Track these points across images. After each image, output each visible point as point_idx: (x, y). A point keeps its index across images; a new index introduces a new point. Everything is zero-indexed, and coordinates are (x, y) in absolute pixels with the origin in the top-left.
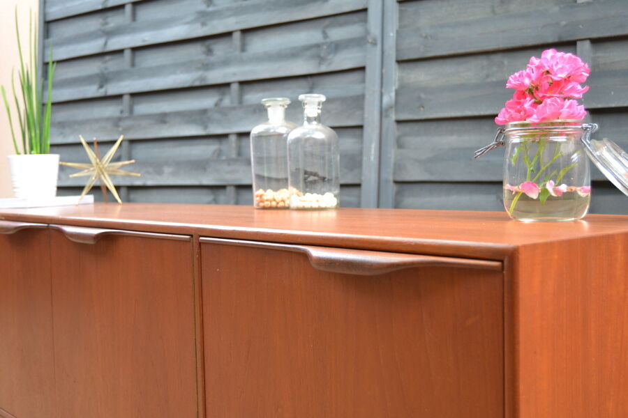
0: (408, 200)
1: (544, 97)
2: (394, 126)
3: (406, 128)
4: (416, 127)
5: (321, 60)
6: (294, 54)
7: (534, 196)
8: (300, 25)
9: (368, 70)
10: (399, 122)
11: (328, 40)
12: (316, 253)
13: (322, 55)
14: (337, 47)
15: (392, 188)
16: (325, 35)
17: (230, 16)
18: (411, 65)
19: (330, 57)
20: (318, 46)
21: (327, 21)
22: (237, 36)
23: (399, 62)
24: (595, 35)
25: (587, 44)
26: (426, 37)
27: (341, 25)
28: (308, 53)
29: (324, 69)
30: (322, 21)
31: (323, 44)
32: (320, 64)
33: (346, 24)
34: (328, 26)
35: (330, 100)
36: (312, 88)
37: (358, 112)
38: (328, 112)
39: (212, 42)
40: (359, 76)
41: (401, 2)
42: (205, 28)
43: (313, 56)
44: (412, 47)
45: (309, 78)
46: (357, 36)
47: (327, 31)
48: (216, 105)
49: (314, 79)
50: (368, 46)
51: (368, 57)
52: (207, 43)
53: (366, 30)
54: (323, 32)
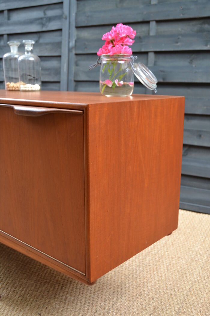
0: (80, 88)
1: (116, 44)
2: (74, 56)
3: (80, 57)
4: (83, 57)
5: (43, 25)
6: (31, 22)
7: (110, 86)
8: (36, 8)
9: (63, 30)
10: (76, 54)
11: (46, 16)
12: (17, 108)
13: (44, 23)
14: (50, 19)
15: (73, 84)
16: (45, 14)
17: (2, 3)
18: (82, 29)
19: (47, 24)
20: (41, 19)
21: (45, 7)
22: (6, 12)
23: (77, 27)
24: (158, 19)
25: (154, 23)
26: (88, 17)
27: (52, 9)
28: (38, 22)
29: (44, 29)
30: (43, 7)
31: (44, 18)
32: (43, 27)
33: (54, 9)
34: (46, 10)
35: (47, 44)
36: (39, 38)
37: (59, 50)
38: (46, 49)
40: (60, 33)
41: (77, 0)
43: (39, 24)
44: (82, 21)
45: (38, 34)
46: (58, 15)
47: (46, 12)
49: (40, 34)
50: (63, 19)
51: (63, 24)
53: (63, 12)
54: (44, 12)
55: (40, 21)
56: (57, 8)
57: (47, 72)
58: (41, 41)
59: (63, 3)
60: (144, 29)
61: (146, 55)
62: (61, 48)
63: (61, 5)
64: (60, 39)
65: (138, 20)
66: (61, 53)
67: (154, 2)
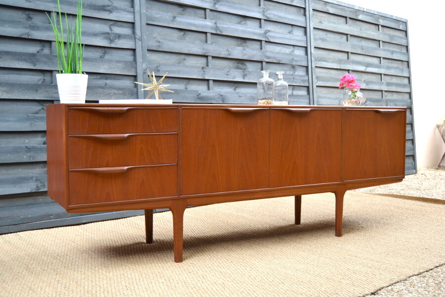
8: (98, 20)
11: (112, 32)
13: (111, 39)
14: (119, 36)
17: (50, 2)
19: (116, 40)
20: (108, 33)
21: (111, 23)
24: (213, 55)
25: (211, 57)
28: (103, 36)
29: (113, 45)
30: (109, 22)
31: (111, 33)
32: (111, 43)
33: (122, 26)
34: (111, 25)
35: (118, 62)
36: (105, 53)
37: (133, 69)
38: (117, 67)
39: (31, 13)
40: (131, 53)
41: (147, 24)
42: (29, 3)
43: (106, 38)
44: (153, 45)
45: (103, 49)
46: (128, 34)
47: (112, 27)
48: (38, 52)
49: (106, 49)
50: (137, 40)
51: (137, 45)
52: (27, 13)
53: (134, 33)
54: (110, 27)
55: (107, 35)
56: (126, 27)
57: (121, 92)
58: (107, 57)
59: (133, 24)
60: (203, 61)
61: (206, 82)
62: (136, 68)
63: (130, 25)
64: (131, 58)
65: (200, 54)
66: (136, 73)
67: (209, 42)
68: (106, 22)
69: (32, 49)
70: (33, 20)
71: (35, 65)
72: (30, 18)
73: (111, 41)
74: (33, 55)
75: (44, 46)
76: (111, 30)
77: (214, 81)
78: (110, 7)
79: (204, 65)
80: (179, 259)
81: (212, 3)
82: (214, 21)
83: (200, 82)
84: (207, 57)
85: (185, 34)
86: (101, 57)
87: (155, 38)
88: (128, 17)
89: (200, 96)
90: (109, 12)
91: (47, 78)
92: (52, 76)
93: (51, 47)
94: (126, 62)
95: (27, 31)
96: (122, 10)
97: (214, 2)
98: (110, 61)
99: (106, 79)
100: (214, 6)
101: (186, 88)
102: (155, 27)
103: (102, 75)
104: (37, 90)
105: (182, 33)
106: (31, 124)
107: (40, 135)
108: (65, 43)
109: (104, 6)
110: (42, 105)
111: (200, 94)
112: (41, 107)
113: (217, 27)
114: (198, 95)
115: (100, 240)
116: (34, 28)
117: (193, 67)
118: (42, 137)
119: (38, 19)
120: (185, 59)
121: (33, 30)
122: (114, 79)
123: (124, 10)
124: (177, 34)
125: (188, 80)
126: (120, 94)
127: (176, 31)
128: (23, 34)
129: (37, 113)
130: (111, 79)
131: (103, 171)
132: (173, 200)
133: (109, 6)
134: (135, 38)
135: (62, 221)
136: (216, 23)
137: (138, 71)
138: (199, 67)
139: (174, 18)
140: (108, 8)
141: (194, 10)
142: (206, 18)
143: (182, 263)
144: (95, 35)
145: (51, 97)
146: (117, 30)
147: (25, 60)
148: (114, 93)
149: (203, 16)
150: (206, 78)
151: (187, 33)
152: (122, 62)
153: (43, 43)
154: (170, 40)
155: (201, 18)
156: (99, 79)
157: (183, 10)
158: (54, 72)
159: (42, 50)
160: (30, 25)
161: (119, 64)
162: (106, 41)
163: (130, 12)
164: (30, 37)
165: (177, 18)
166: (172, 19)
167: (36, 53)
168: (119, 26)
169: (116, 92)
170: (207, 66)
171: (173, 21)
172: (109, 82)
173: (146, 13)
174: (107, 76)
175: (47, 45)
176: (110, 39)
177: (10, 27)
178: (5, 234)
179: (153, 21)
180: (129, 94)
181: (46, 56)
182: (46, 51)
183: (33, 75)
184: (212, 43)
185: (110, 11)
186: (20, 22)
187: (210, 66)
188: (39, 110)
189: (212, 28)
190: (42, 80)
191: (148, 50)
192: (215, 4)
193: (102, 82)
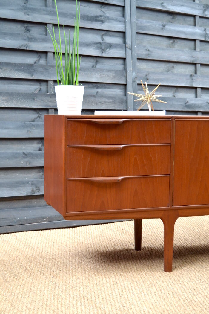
2: (137, 86)
8: (91, 31)
11: (104, 42)
14: (110, 46)
17: (46, 14)
18: (141, 61)
19: (108, 50)
20: (100, 43)
21: (103, 33)
24: (202, 63)
25: (200, 65)
26: (148, 51)
28: (95, 45)
29: (104, 55)
30: (101, 32)
33: (113, 36)
34: (103, 35)
35: (109, 71)
36: (97, 63)
37: (123, 78)
38: (108, 76)
39: (29, 25)
40: (121, 62)
41: (137, 33)
42: (27, 16)
43: (98, 48)
44: (143, 54)
45: (95, 58)
46: (119, 43)
47: (103, 37)
48: (35, 63)
49: (98, 59)
50: (127, 49)
51: (128, 54)
52: (26, 25)
53: (125, 42)
54: (102, 37)
55: (99, 45)
56: (117, 37)
57: (111, 101)
58: (99, 66)
59: (124, 33)
60: (191, 68)
61: (194, 90)
62: (126, 77)
63: (121, 35)
64: (121, 67)
65: (189, 61)
66: (126, 81)
67: (198, 49)
68: (98, 32)
69: (30, 60)
70: (30, 32)
71: (32, 75)
72: (28, 30)
73: (103, 51)
74: (31, 65)
75: (40, 57)
76: (103, 40)
77: (202, 88)
78: (103, 18)
79: (193, 73)
80: (168, 269)
81: (201, 9)
82: (203, 28)
83: (188, 90)
84: (195, 64)
85: (174, 42)
86: (93, 67)
87: (145, 47)
88: (119, 27)
89: (188, 104)
90: (100, 23)
91: (43, 87)
92: (47, 85)
93: (46, 57)
94: (116, 71)
95: (25, 42)
96: (113, 19)
97: (203, 9)
98: (101, 70)
99: (98, 88)
100: (204, 12)
101: (174, 96)
102: (145, 36)
103: (94, 84)
104: (34, 99)
105: (171, 41)
106: (28, 131)
107: (36, 142)
108: (63, 54)
109: (97, 17)
110: (38, 113)
111: (187, 102)
112: (38, 115)
113: (206, 34)
114: (186, 103)
115: (91, 245)
116: (31, 39)
117: (181, 75)
118: (38, 143)
119: (36, 31)
120: (173, 67)
121: (31, 41)
122: (105, 88)
123: (116, 20)
124: (166, 42)
125: (176, 88)
126: (111, 102)
127: (165, 39)
128: (22, 46)
129: (33, 121)
130: (102, 88)
131: (99, 181)
132: (165, 210)
133: (101, 16)
134: (126, 47)
135: (54, 224)
136: (205, 30)
137: (128, 80)
138: (187, 75)
139: (164, 26)
140: (100, 18)
141: (184, 17)
142: (195, 25)
143: (172, 273)
144: (88, 45)
145: (46, 106)
146: (109, 39)
147: (23, 71)
148: (105, 101)
149: (192, 23)
150: (195, 86)
151: (176, 41)
152: (113, 71)
153: (39, 54)
154: (159, 49)
155: (190, 25)
156: (91, 88)
157: (173, 18)
158: (49, 82)
159: (39, 60)
160: (28, 37)
161: (110, 74)
162: (98, 50)
163: (121, 22)
164: (28, 49)
165: (166, 26)
166: (162, 27)
167: (33, 63)
168: (110, 36)
169: (107, 100)
170: (196, 73)
171: (162, 29)
172: (100, 90)
173: (137, 22)
174: (98, 85)
175: (43, 56)
176: (102, 49)
177: (10, 39)
178: (3, 234)
179: (143, 30)
180: (119, 102)
181: (42, 66)
182: (43, 61)
183: (31, 85)
184: (200, 51)
185: (103, 22)
186: (19, 34)
187: (198, 73)
188: (36, 118)
189: (201, 35)
190: (39, 89)
191: (138, 59)
192: (205, 10)
193: (94, 91)
